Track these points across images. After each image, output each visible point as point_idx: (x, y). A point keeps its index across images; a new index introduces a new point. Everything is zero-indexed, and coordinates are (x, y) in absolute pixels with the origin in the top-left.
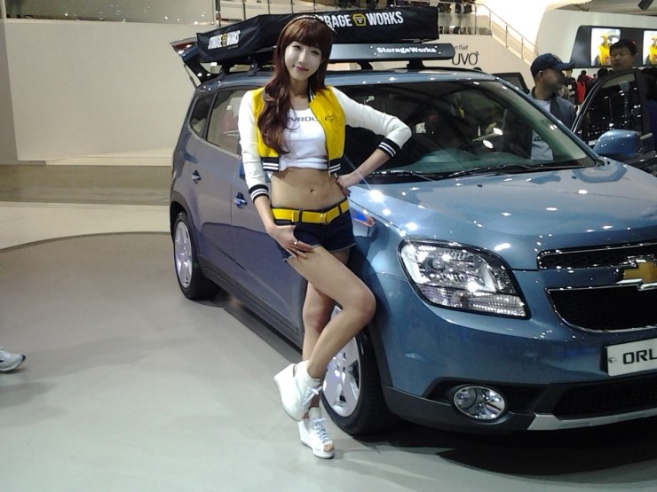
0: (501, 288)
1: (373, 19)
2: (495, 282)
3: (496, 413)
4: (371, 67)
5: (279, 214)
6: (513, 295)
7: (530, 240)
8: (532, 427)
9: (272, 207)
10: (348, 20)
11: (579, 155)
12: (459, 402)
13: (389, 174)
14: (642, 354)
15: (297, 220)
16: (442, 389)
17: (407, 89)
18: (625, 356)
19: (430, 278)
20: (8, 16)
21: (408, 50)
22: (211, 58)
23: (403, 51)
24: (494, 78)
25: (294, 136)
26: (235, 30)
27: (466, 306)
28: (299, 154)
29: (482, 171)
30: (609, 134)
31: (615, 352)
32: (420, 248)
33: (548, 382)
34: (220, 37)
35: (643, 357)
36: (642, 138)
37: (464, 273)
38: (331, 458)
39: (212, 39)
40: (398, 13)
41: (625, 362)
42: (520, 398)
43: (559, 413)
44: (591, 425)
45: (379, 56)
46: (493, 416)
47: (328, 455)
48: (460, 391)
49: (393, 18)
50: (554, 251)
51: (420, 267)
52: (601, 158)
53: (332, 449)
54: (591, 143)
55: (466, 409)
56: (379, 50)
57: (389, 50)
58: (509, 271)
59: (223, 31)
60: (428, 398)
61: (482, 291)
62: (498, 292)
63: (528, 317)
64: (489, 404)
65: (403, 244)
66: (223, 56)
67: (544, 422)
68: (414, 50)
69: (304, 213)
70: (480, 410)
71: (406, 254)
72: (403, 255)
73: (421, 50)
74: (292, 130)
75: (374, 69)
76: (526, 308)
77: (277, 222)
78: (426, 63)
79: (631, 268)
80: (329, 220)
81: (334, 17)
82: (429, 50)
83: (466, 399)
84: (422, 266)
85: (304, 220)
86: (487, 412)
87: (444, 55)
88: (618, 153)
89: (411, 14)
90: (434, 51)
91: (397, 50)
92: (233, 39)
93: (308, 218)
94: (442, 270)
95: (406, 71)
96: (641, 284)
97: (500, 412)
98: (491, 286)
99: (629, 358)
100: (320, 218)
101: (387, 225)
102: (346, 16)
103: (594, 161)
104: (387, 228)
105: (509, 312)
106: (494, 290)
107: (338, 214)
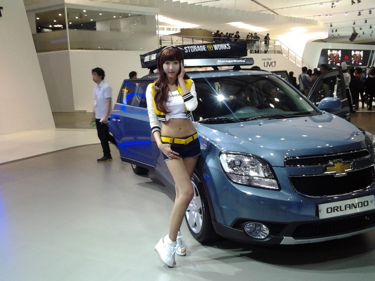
0: (267, 175)
1: (216, 47)
2: (264, 172)
3: (264, 236)
4: (218, 69)
5: (164, 139)
6: (273, 179)
7: (283, 152)
8: (282, 243)
9: (161, 136)
10: (204, 48)
11: (310, 109)
12: (247, 230)
13: (218, 119)
14: (336, 208)
15: (172, 142)
16: (239, 223)
17: (235, 79)
18: (327, 209)
19: (234, 170)
20: (71, 49)
21: (232, 61)
22: (146, 66)
23: (230, 61)
24: (271, 74)
25: (171, 104)
26: (155, 53)
27: (250, 184)
28: (175, 112)
29: (263, 117)
30: (326, 99)
31: (323, 207)
32: (229, 155)
33: (290, 222)
34: (149, 56)
35: (337, 210)
36: (341, 101)
37: (249, 167)
38: (185, 255)
39: (146, 57)
40: (228, 44)
41: (328, 212)
42: (276, 229)
43: (295, 236)
44: (311, 242)
45: (218, 64)
46: (263, 237)
47: (183, 254)
48: (248, 224)
49: (225, 47)
50: (295, 157)
51: (228, 165)
52: (321, 111)
53: (185, 251)
54: (317, 103)
55: (251, 233)
56: (219, 61)
57: (223, 61)
58: (271, 167)
59: (150, 54)
60: (233, 227)
61: (258, 177)
62: (266, 177)
63: (280, 189)
64: (262, 231)
65: (221, 153)
66: (150, 65)
67: (287, 240)
68: (235, 61)
69: (175, 139)
70: (257, 234)
71: (222, 158)
72: (221, 159)
73: (238, 61)
74: (169, 102)
75: (220, 70)
76: (279, 185)
77: (163, 143)
78: (242, 67)
79: (330, 166)
80: (188, 143)
81: (198, 47)
82: (242, 61)
83: (251, 228)
84: (229, 164)
85: (175, 142)
86: (261, 235)
87: (249, 63)
88: (329, 108)
89: (233, 45)
90: (244, 61)
91: (227, 61)
92: (154, 57)
93: (177, 141)
94: (240, 166)
95: (232, 71)
96: (335, 174)
97: (266, 235)
98: (262, 174)
99: (329, 210)
100: (183, 141)
101: (216, 145)
102: (204, 46)
103: (317, 113)
104: (215, 147)
105: (271, 187)
106: (263, 176)
107: (192, 140)
